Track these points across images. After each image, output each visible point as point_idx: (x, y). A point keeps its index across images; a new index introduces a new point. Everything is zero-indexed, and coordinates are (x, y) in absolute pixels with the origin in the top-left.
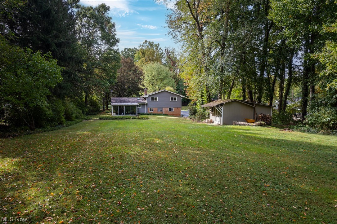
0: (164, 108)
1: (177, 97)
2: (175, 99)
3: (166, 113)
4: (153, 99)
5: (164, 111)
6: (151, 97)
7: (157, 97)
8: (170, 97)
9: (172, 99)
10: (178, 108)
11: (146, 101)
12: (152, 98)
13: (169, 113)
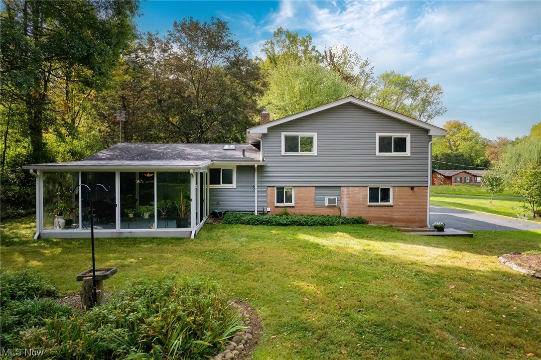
0: (344, 190)
1: (408, 136)
2: (400, 145)
3: (356, 214)
4: (292, 144)
5: (345, 201)
6: (283, 134)
7: (315, 136)
8: (378, 135)
9: (385, 144)
10: (412, 189)
11: (258, 157)
12: (287, 138)
13: (373, 213)
